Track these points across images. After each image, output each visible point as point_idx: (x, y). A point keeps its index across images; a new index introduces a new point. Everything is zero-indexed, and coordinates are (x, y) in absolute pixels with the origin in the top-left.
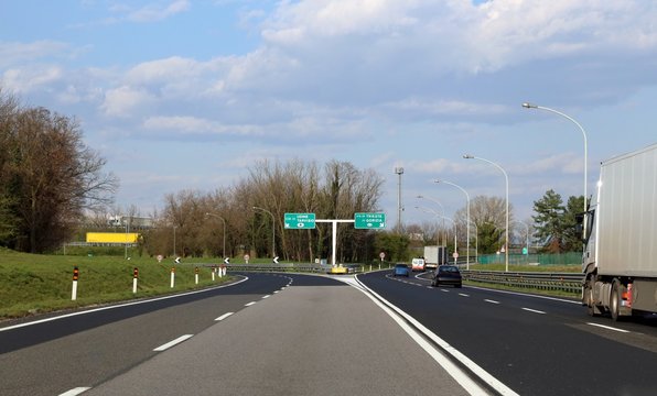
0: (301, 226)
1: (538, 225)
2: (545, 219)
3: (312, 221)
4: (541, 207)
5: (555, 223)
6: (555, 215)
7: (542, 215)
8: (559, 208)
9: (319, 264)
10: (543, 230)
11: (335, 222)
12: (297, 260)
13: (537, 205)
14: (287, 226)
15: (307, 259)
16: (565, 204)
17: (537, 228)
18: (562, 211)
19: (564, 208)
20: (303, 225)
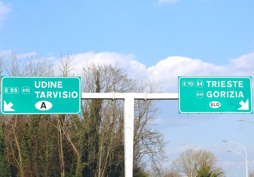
0: (44, 107)
3: (73, 95)
20: (49, 105)
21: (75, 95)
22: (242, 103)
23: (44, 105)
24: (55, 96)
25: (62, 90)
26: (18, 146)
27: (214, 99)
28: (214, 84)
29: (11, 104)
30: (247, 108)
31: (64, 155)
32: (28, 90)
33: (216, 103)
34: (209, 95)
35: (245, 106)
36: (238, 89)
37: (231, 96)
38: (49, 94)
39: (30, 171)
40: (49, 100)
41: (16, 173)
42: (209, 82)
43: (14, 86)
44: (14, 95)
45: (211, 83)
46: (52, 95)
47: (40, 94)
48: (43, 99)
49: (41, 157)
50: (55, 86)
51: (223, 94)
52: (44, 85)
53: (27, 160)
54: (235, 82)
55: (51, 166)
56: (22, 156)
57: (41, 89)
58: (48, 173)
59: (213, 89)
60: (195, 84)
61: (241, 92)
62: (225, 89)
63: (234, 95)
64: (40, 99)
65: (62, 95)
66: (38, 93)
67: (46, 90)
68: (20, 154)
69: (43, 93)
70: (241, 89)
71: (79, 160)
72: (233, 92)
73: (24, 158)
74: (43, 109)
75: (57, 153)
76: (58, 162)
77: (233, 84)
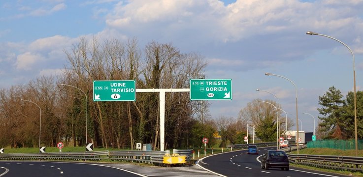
0: (116, 97)
1: (322, 116)
2: (329, 111)
3: (131, 90)
4: (325, 102)
5: (337, 115)
6: (336, 108)
7: (326, 108)
8: (340, 102)
9: (141, 151)
10: (327, 121)
11: (162, 92)
12: (116, 147)
13: (321, 99)
14: (97, 98)
15: (128, 145)
16: (344, 98)
17: (322, 119)
18: (342, 105)
19: (343, 102)
20: (119, 96)
21: (132, 90)
22: (226, 94)
23: (116, 96)
24: (122, 91)
25: (125, 88)
26: (99, 108)
27: (210, 92)
28: (210, 83)
29: (99, 96)
30: (229, 97)
31: (131, 114)
32: (107, 88)
33: (211, 94)
34: (208, 89)
35: (227, 95)
36: (224, 86)
37: (220, 90)
38: (119, 90)
39: (108, 126)
40: (118, 93)
41: (97, 127)
42: (207, 82)
43: (100, 86)
44: (100, 91)
45: (208, 83)
46: (120, 91)
47: (113, 90)
48: (115, 93)
49: (115, 116)
50: (122, 86)
51: (215, 89)
52: (116, 85)
53: (105, 117)
54: (222, 82)
55: (122, 123)
56: (102, 114)
57: (114, 87)
58: (120, 127)
59: (210, 86)
60: (199, 83)
61: (225, 88)
62: (217, 86)
63: (222, 89)
64: (113, 93)
65: (125, 90)
66: (112, 89)
67: (117, 88)
68: (100, 114)
69: (115, 89)
70: (226, 86)
71: (142, 119)
72: (221, 88)
73: (103, 116)
74: (115, 98)
75: (126, 113)
76: (127, 120)
77: (221, 83)
